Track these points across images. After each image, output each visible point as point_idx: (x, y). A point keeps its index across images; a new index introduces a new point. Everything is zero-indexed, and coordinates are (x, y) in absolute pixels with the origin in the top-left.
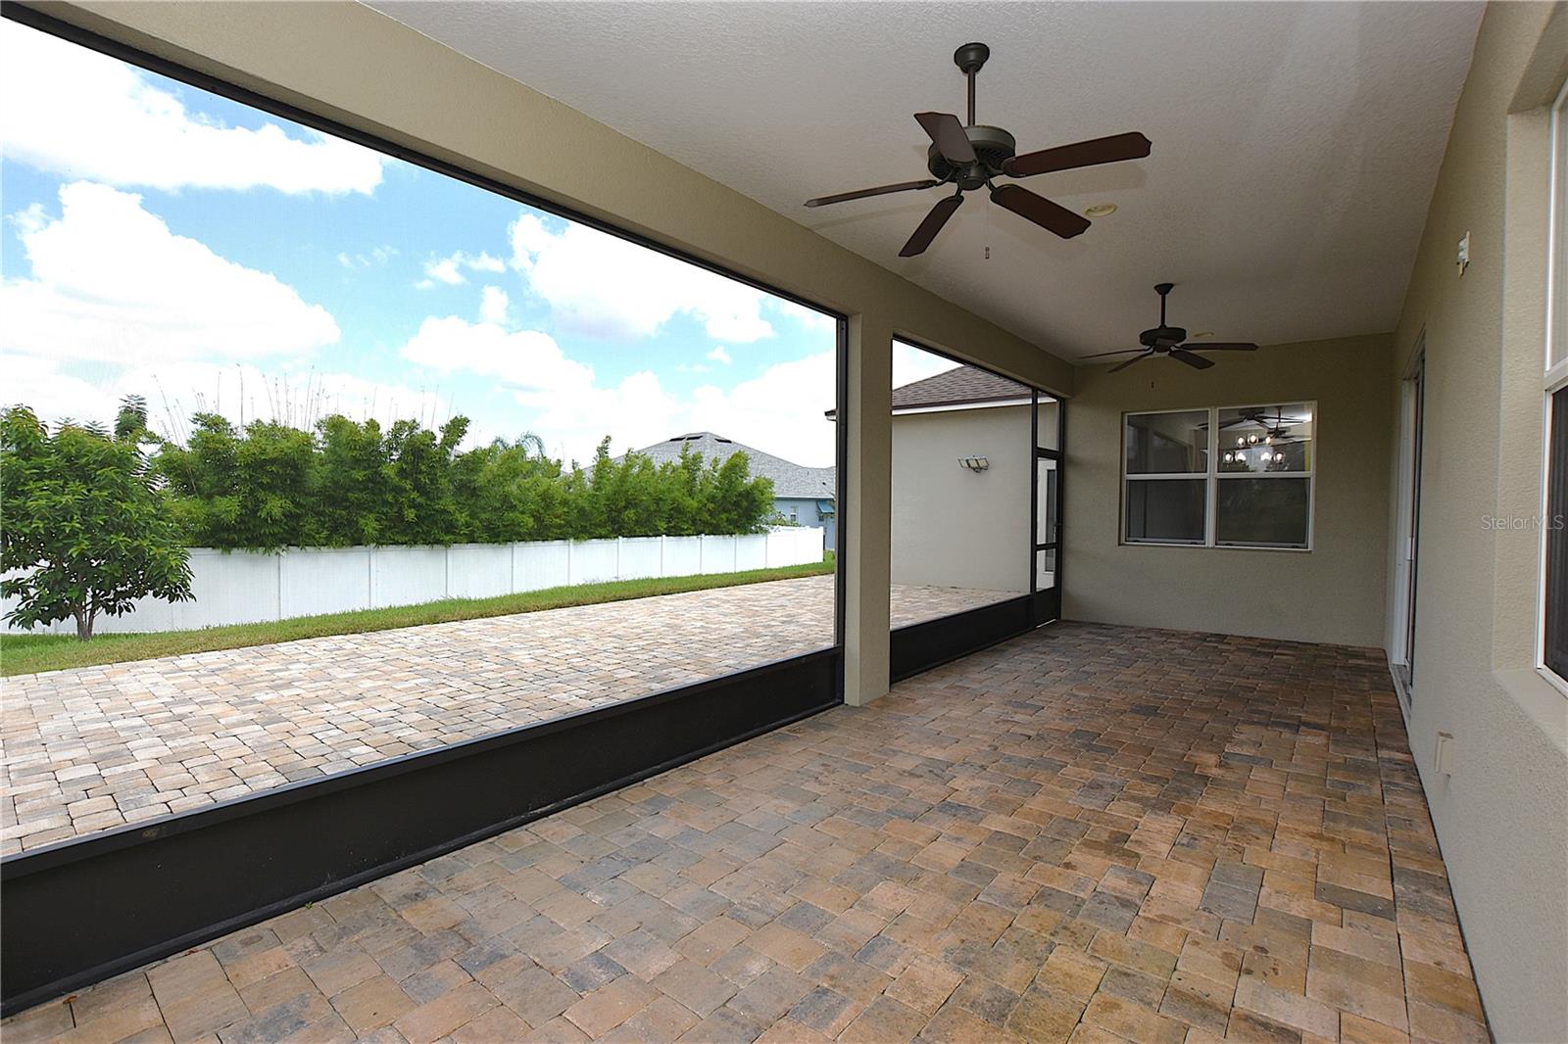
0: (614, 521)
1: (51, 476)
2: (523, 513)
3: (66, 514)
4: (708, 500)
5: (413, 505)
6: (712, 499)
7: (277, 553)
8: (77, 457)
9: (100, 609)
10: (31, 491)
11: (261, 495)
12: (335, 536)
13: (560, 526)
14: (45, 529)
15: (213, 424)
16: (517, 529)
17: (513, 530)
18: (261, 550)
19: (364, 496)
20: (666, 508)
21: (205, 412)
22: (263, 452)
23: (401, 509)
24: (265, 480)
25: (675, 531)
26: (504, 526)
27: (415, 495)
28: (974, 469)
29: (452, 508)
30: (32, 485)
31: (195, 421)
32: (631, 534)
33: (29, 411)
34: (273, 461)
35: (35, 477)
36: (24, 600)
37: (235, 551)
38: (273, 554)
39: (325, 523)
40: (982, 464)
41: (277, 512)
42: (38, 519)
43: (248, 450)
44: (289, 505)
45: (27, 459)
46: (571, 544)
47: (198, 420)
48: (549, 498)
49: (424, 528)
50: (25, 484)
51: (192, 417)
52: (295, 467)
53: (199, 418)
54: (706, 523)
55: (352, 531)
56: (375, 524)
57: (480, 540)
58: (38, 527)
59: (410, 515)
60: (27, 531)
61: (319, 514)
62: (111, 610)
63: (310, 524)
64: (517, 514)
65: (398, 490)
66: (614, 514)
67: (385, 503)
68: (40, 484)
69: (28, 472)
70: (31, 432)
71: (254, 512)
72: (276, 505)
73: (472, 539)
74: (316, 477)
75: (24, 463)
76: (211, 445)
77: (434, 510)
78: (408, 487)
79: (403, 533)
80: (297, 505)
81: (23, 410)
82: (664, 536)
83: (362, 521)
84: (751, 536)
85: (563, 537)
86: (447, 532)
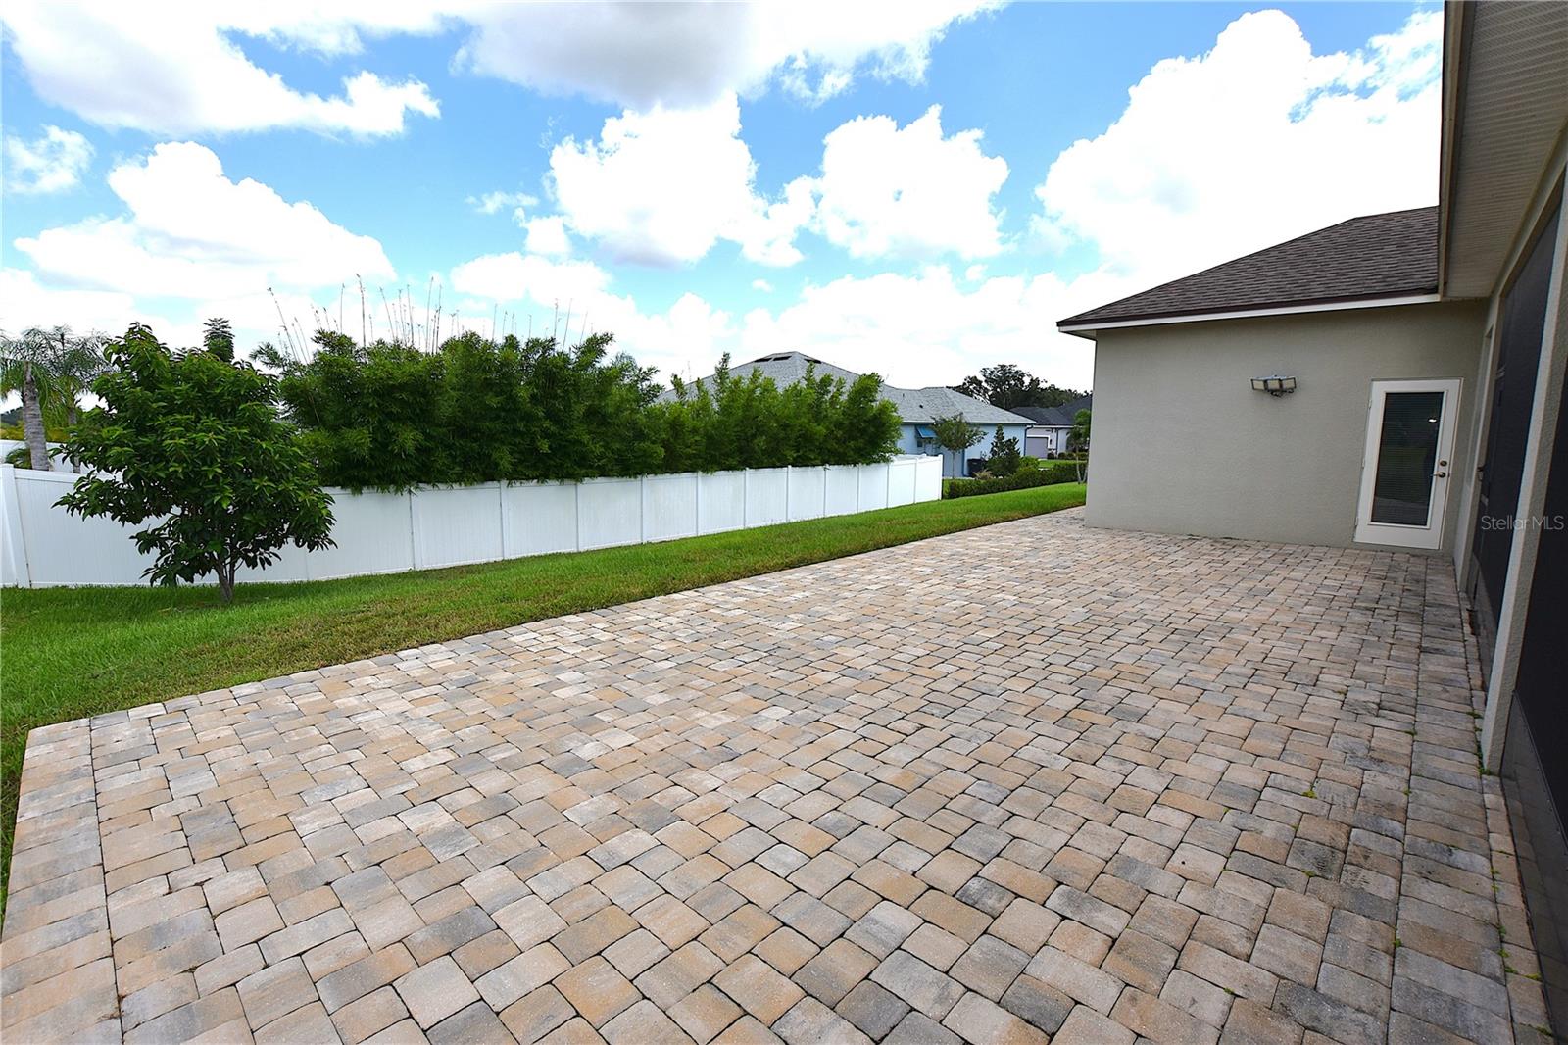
0: (741, 451)
1: (181, 409)
2: (653, 443)
3: (207, 455)
4: (835, 426)
5: (546, 435)
6: (839, 425)
7: (410, 492)
8: (208, 387)
9: (241, 560)
10: (162, 427)
11: (391, 427)
12: (467, 473)
13: (689, 457)
14: (184, 473)
15: (336, 343)
16: (649, 460)
17: (645, 462)
18: (392, 488)
19: (497, 426)
20: (793, 436)
21: (328, 330)
22: (391, 376)
23: (533, 441)
24: (395, 409)
25: (801, 461)
26: (635, 457)
27: (547, 424)
28: (1272, 392)
29: (586, 438)
30: (161, 420)
31: (317, 341)
32: (758, 465)
33: (147, 330)
34: (402, 387)
35: (164, 411)
36: (162, 554)
37: (365, 490)
38: (405, 493)
39: (455, 457)
40: (1287, 385)
41: (410, 446)
42: (175, 461)
43: (376, 375)
44: (421, 437)
45: (151, 388)
46: (699, 478)
47: (321, 339)
48: (680, 426)
49: (557, 460)
50: (152, 419)
51: (314, 335)
52: (425, 395)
53: (323, 337)
54: (832, 453)
55: (484, 466)
56: (509, 457)
57: (610, 473)
58: (176, 471)
59: (544, 446)
60: (162, 475)
61: (449, 447)
62: (252, 563)
63: (441, 459)
64: (648, 443)
65: (529, 418)
66: (743, 443)
67: (516, 432)
68: (170, 418)
69: (154, 405)
70: (152, 356)
71: (385, 446)
72: (408, 438)
73: (604, 473)
74: (446, 406)
75: (150, 394)
76: (335, 369)
77: (567, 441)
78: (541, 414)
79: (535, 466)
80: (428, 437)
81: (141, 330)
82: (790, 466)
83: (495, 455)
84: (873, 465)
85: (692, 469)
86: (581, 466)
